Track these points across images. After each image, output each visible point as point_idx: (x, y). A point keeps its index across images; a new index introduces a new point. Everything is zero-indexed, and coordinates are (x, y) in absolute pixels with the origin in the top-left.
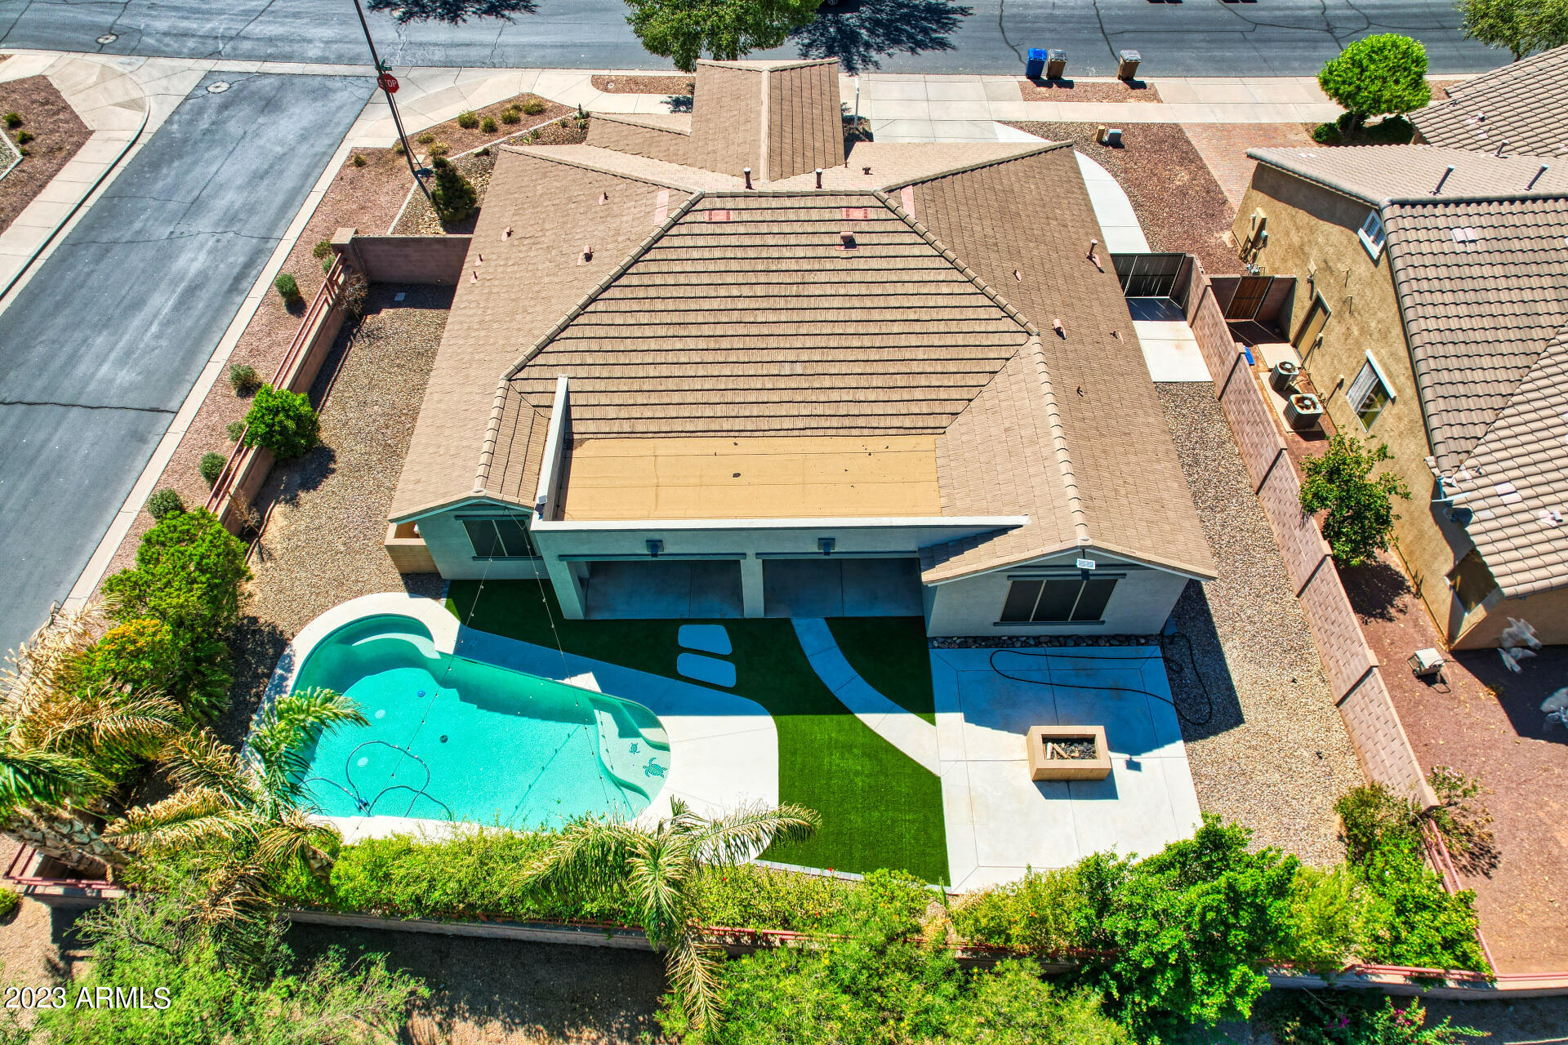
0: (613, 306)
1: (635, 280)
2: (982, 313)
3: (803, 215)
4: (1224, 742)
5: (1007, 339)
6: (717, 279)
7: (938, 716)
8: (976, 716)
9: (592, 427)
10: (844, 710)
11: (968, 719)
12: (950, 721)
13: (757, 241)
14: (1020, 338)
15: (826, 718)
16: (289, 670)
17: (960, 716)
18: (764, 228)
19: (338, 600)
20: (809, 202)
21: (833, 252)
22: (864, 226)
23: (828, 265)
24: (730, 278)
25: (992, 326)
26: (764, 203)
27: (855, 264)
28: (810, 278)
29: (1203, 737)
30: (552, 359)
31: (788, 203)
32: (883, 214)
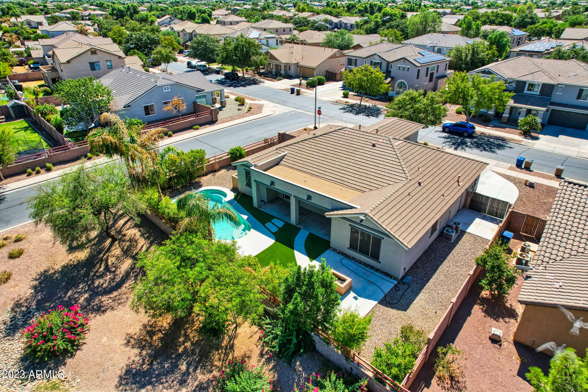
2: (397, 170)
3: (367, 137)
9: (285, 163)
10: (293, 248)
13: (351, 139)
15: (286, 247)
18: (355, 137)
20: (371, 135)
21: (368, 147)
22: (380, 143)
23: (365, 149)
26: (360, 133)
27: (372, 150)
28: (358, 150)
32: (388, 142)
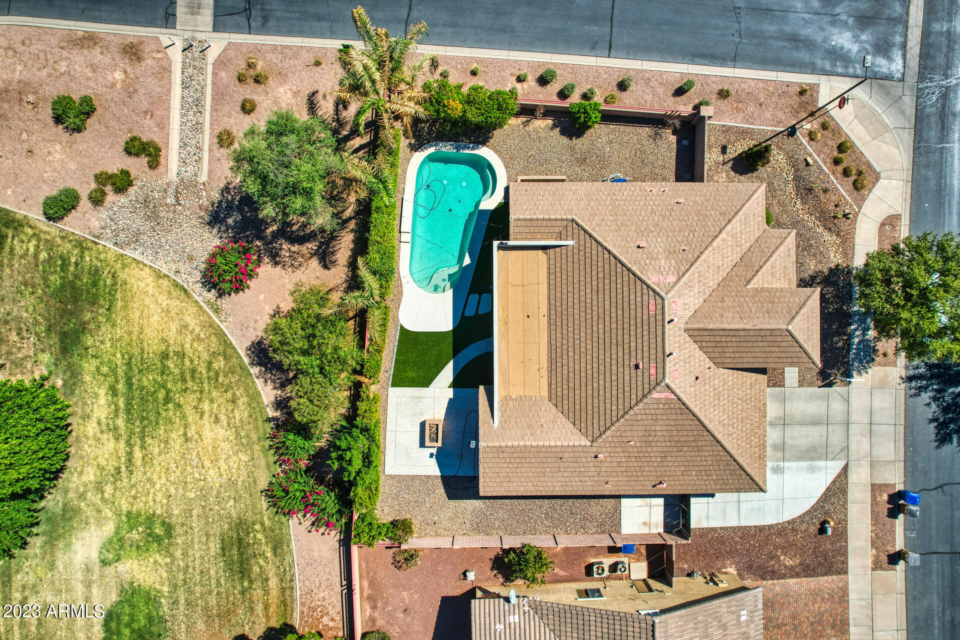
0: (607, 262)
1: (619, 270)
2: (602, 423)
3: (653, 346)
4: (441, 490)
5: (590, 433)
6: (619, 307)
7: (452, 389)
8: (451, 402)
9: (552, 257)
10: (454, 355)
11: (450, 399)
12: (450, 393)
13: (639, 325)
14: (590, 438)
15: (451, 349)
16: (473, 149)
17: (452, 397)
18: (646, 327)
19: (503, 159)
20: (660, 349)
21: (632, 359)
22: (646, 375)
23: (626, 357)
24: (620, 312)
25: (596, 426)
26: (659, 328)
27: (627, 368)
28: (620, 348)
29: (443, 484)
30: (582, 238)
31: (659, 339)
32: (653, 383)
